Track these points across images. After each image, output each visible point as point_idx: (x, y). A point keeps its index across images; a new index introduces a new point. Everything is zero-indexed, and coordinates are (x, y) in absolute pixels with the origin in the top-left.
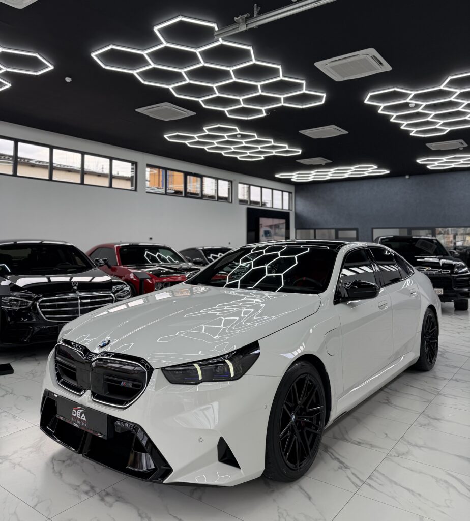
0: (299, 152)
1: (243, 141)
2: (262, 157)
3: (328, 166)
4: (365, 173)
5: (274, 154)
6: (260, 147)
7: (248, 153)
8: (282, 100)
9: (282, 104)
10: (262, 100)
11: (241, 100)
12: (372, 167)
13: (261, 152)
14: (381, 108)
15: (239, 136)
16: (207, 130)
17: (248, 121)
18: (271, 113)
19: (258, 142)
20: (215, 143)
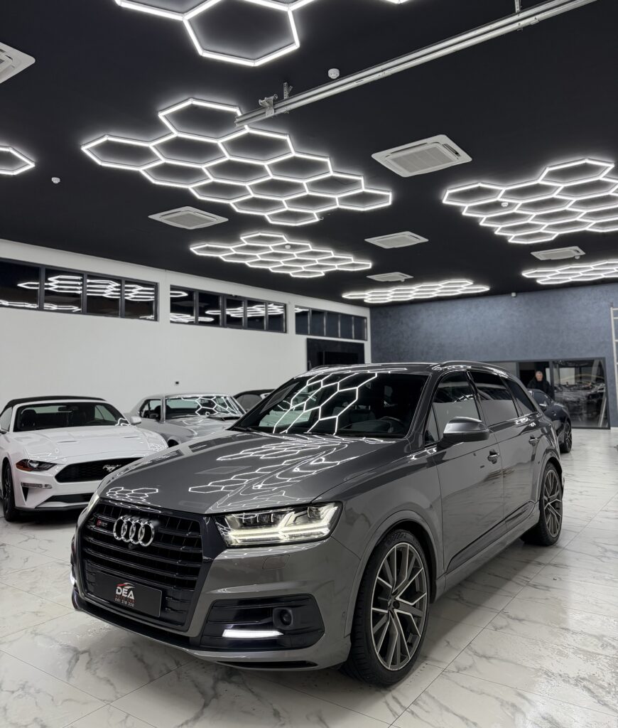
0: (368, 265)
1: (294, 253)
2: (322, 273)
4: (458, 290)
5: (337, 268)
6: (317, 260)
7: (303, 267)
8: (337, 201)
9: (338, 206)
10: (310, 201)
11: (285, 202)
12: (466, 283)
13: (320, 267)
14: (466, 209)
15: (288, 247)
16: (246, 239)
17: (297, 228)
18: (325, 217)
19: (314, 254)
20: (258, 255)
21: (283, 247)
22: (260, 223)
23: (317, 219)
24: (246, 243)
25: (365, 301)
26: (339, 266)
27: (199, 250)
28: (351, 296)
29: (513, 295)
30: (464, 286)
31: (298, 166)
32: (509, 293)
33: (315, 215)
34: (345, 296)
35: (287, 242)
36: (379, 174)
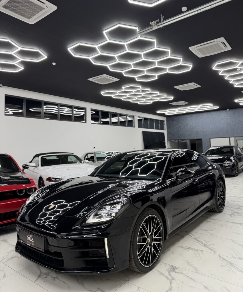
0: (172, 98)
1: (142, 94)
2: (151, 102)
3: (186, 105)
4: (205, 108)
6: (151, 97)
7: (144, 100)
8: (168, 69)
9: (168, 72)
10: (156, 70)
11: (145, 70)
12: (210, 105)
13: (151, 99)
14: (221, 72)
15: (141, 91)
16: (124, 88)
17: (147, 82)
18: (160, 77)
19: (151, 94)
20: (127, 95)
21: (139, 91)
22: (132, 81)
23: (157, 78)
24: (124, 90)
25: (166, 114)
26: (159, 99)
27: (104, 93)
28: (160, 112)
29: (228, 110)
30: (209, 106)
31: (156, 54)
32: (226, 109)
33: (156, 76)
34: (158, 112)
35: (141, 89)
36: (190, 56)
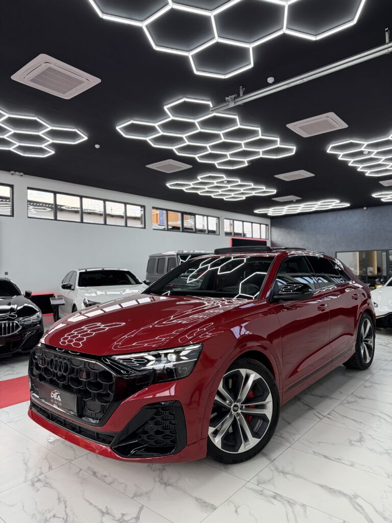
0: (274, 192)
1: (229, 186)
2: (244, 197)
3: (298, 202)
4: (329, 206)
5: (254, 194)
6: (242, 190)
7: (233, 194)
8: (261, 153)
9: (261, 156)
10: (245, 154)
11: (228, 154)
12: (336, 201)
13: (243, 194)
14: (341, 156)
15: (226, 182)
16: (200, 178)
17: (233, 170)
18: (252, 163)
19: (241, 186)
20: (206, 188)
21: (222, 182)
22: (212, 168)
23: (247, 164)
24: (200, 181)
25: (268, 214)
27: (171, 185)
28: (259, 211)
29: (365, 208)
30: (334, 203)
31: (241, 133)
32: (362, 207)
33: (245, 162)
34: (256, 211)
35: (226, 179)
36: (289, 136)
